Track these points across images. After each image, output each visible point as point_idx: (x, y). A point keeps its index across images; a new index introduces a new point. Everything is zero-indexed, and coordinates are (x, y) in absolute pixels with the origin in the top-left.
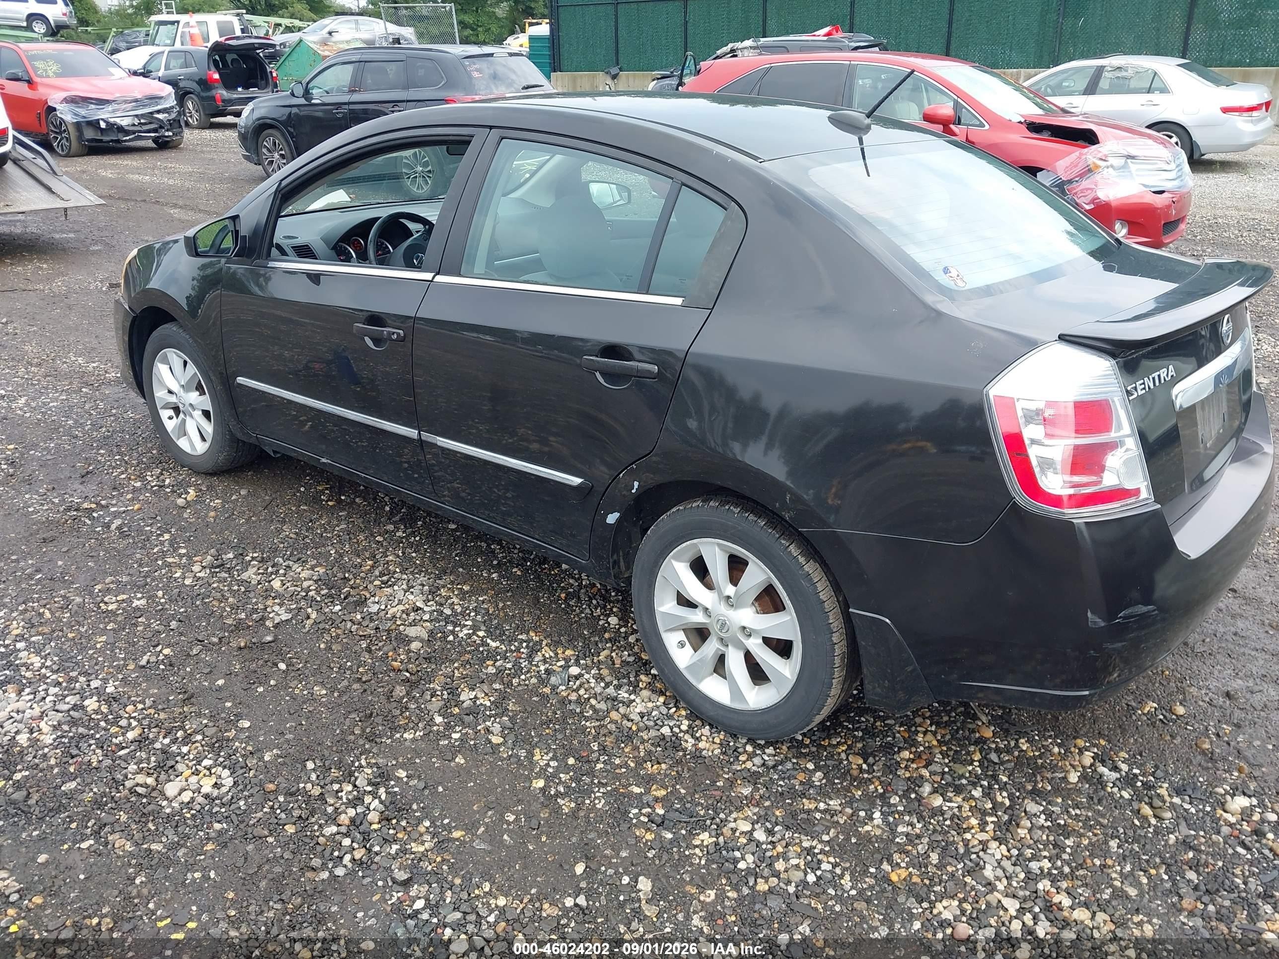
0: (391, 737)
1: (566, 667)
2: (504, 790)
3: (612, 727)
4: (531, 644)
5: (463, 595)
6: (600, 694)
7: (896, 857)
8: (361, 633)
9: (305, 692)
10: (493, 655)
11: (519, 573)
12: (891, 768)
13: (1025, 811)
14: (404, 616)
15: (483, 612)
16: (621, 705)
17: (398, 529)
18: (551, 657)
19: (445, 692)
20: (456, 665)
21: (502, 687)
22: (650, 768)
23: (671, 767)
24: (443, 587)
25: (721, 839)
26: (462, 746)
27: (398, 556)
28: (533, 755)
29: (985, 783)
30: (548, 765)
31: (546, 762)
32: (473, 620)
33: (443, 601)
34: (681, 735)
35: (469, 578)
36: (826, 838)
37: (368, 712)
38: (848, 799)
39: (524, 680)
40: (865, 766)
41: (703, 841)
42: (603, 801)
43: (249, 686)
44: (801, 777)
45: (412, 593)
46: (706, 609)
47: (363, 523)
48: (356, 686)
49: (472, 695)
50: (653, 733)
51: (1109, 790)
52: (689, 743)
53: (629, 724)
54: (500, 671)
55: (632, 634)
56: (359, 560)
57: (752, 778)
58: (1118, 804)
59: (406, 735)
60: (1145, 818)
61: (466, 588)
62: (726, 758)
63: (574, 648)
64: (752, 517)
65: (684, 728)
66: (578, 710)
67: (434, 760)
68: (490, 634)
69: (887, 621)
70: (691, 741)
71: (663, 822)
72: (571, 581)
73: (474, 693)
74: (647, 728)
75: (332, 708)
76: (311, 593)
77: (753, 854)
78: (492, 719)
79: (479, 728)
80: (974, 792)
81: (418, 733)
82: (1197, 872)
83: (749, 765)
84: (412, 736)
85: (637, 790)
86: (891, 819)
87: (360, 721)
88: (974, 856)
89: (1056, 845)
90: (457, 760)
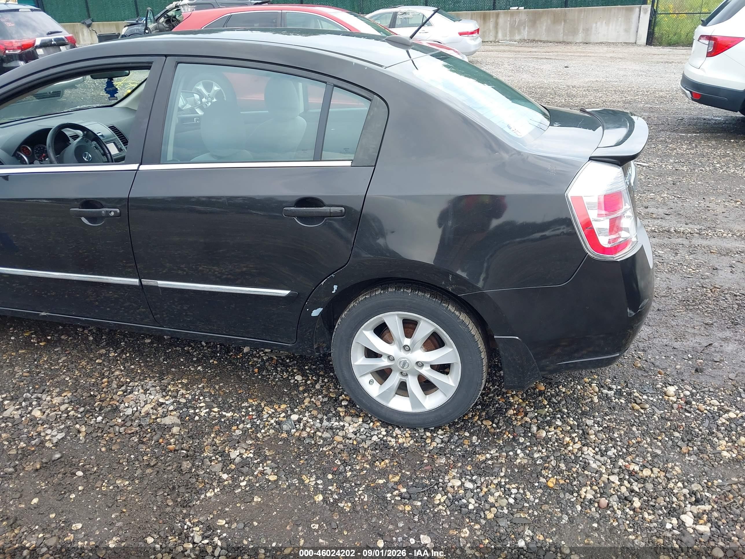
0: (199, 499)
1: (288, 417)
2: (299, 510)
3: (341, 446)
4: (254, 408)
5: (186, 387)
6: (321, 427)
7: (543, 472)
8: (130, 432)
9: (111, 487)
10: (233, 422)
11: (215, 362)
12: (509, 422)
13: (586, 425)
14: (155, 411)
15: (208, 394)
16: (338, 431)
17: (109, 351)
18: (273, 413)
19: (217, 456)
20: (213, 435)
21: (253, 441)
22: (381, 465)
23: (391, 460)
24: (169, 384)
25: (450, 495)
26: (252, 490)
27: (122, 371)
28: (303, 481)
29: (559, 416)
30: (316, 484)
31: (314, 482)
32: (204, 402)
33: (175, 394)
34: (385, 438)
35: (182, 374)
36: (502, 474)
37: (171, 487)
38: (498, 447)
39: (265, 433)
40: (494, 425)
41: (440, 500)
42: (366, 496)
43: (62, 496)
44: (466, 442)
45: (150, 394)
46: (389, 357)
47: (78, 352)
48: (149, 471)
49: (237, 452)
50: (368, 443)
51: (614, 401)
52: (393, 442)
53: (351, 441)
54: (245, 431)
55: (316, 384)
56: (93, 380)
57: (441, 452)
58: (622, 408)
59: (208, 495)
60: (638, 411)
61: (185, 381)
62: (419, 444)
63: (285, 402)
64: (420, 294)
65: (384, 433)
66: (313, 442)
67: (238, 505)
68: (221, 408)
69: (517, 338)
70: (393, 440)
71: (410, 497)
72: (255, 359)
73: (238, 451)
74: (364, 441)
75: (140, 492)
76: (72, 413)
77: (473, 497)
78: (261, 465)
79: (256, 473)
80: (557, 423)
81: (216, 491)
82: (677, 431)
83: (434, 444)
84: (213, 493)
85: (381, 481)
86: (528, 452)
87: (168, 495)
88: (581, 459)
89: (612, 439)
90: (255, 500)
